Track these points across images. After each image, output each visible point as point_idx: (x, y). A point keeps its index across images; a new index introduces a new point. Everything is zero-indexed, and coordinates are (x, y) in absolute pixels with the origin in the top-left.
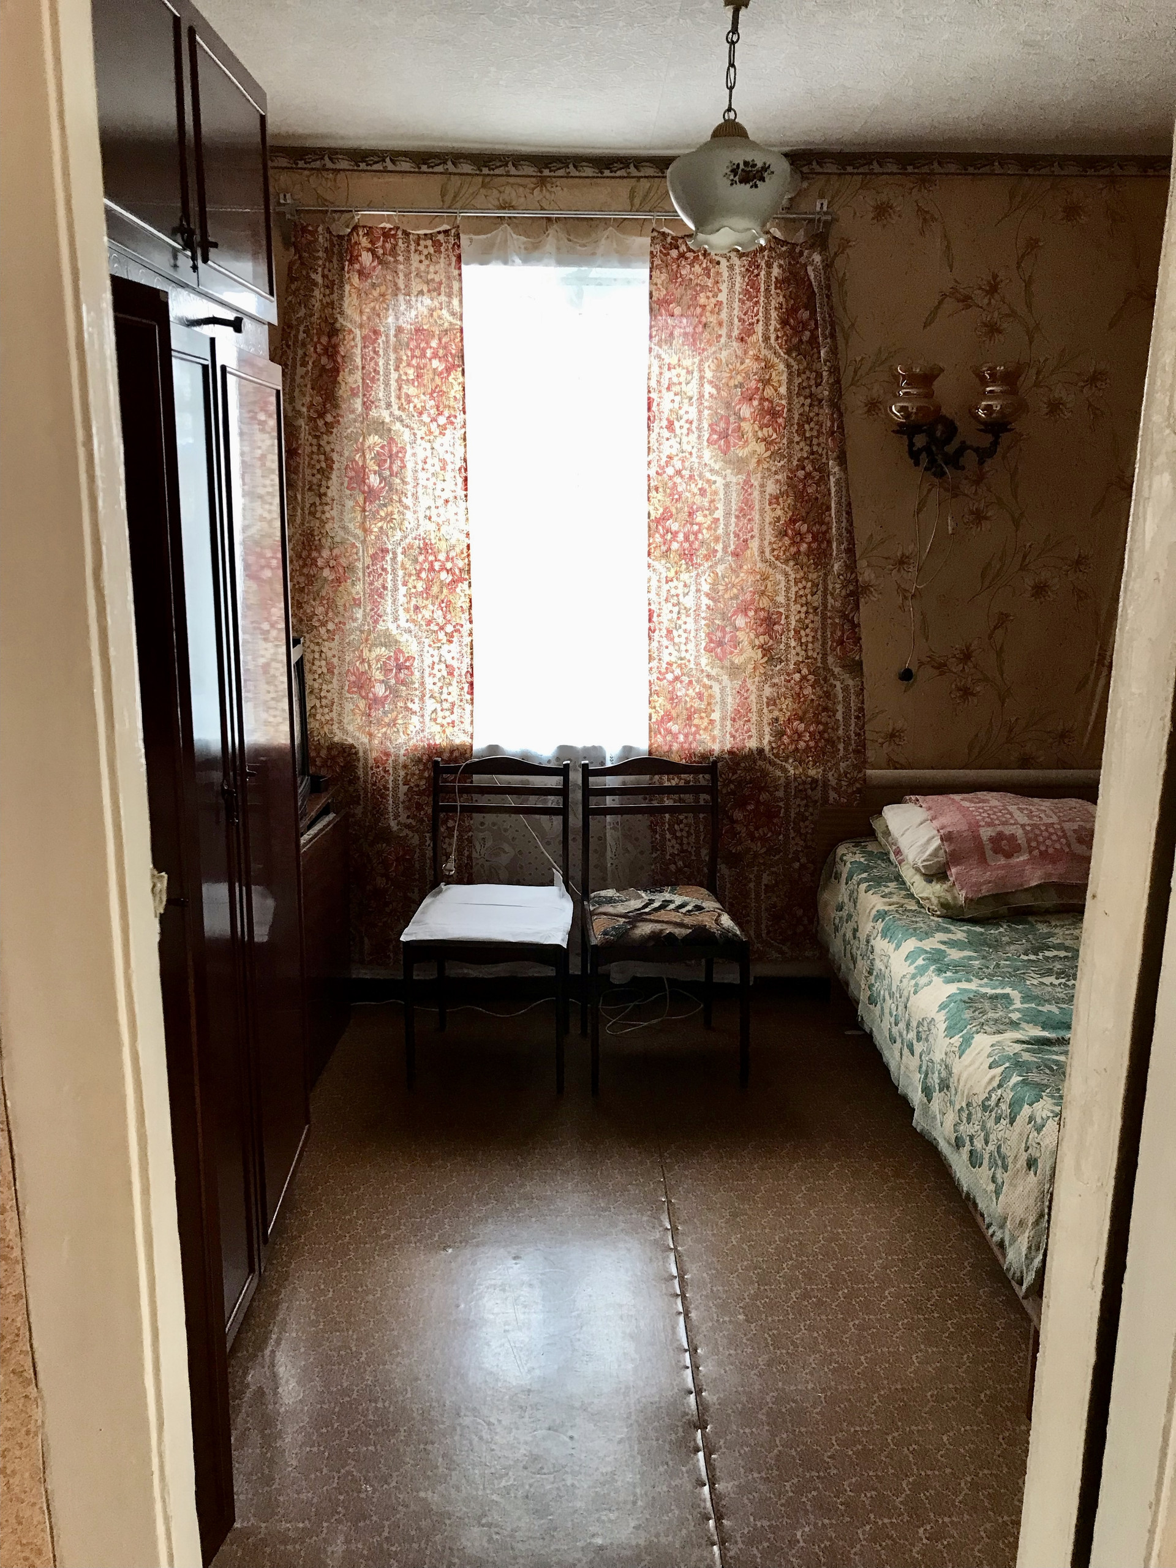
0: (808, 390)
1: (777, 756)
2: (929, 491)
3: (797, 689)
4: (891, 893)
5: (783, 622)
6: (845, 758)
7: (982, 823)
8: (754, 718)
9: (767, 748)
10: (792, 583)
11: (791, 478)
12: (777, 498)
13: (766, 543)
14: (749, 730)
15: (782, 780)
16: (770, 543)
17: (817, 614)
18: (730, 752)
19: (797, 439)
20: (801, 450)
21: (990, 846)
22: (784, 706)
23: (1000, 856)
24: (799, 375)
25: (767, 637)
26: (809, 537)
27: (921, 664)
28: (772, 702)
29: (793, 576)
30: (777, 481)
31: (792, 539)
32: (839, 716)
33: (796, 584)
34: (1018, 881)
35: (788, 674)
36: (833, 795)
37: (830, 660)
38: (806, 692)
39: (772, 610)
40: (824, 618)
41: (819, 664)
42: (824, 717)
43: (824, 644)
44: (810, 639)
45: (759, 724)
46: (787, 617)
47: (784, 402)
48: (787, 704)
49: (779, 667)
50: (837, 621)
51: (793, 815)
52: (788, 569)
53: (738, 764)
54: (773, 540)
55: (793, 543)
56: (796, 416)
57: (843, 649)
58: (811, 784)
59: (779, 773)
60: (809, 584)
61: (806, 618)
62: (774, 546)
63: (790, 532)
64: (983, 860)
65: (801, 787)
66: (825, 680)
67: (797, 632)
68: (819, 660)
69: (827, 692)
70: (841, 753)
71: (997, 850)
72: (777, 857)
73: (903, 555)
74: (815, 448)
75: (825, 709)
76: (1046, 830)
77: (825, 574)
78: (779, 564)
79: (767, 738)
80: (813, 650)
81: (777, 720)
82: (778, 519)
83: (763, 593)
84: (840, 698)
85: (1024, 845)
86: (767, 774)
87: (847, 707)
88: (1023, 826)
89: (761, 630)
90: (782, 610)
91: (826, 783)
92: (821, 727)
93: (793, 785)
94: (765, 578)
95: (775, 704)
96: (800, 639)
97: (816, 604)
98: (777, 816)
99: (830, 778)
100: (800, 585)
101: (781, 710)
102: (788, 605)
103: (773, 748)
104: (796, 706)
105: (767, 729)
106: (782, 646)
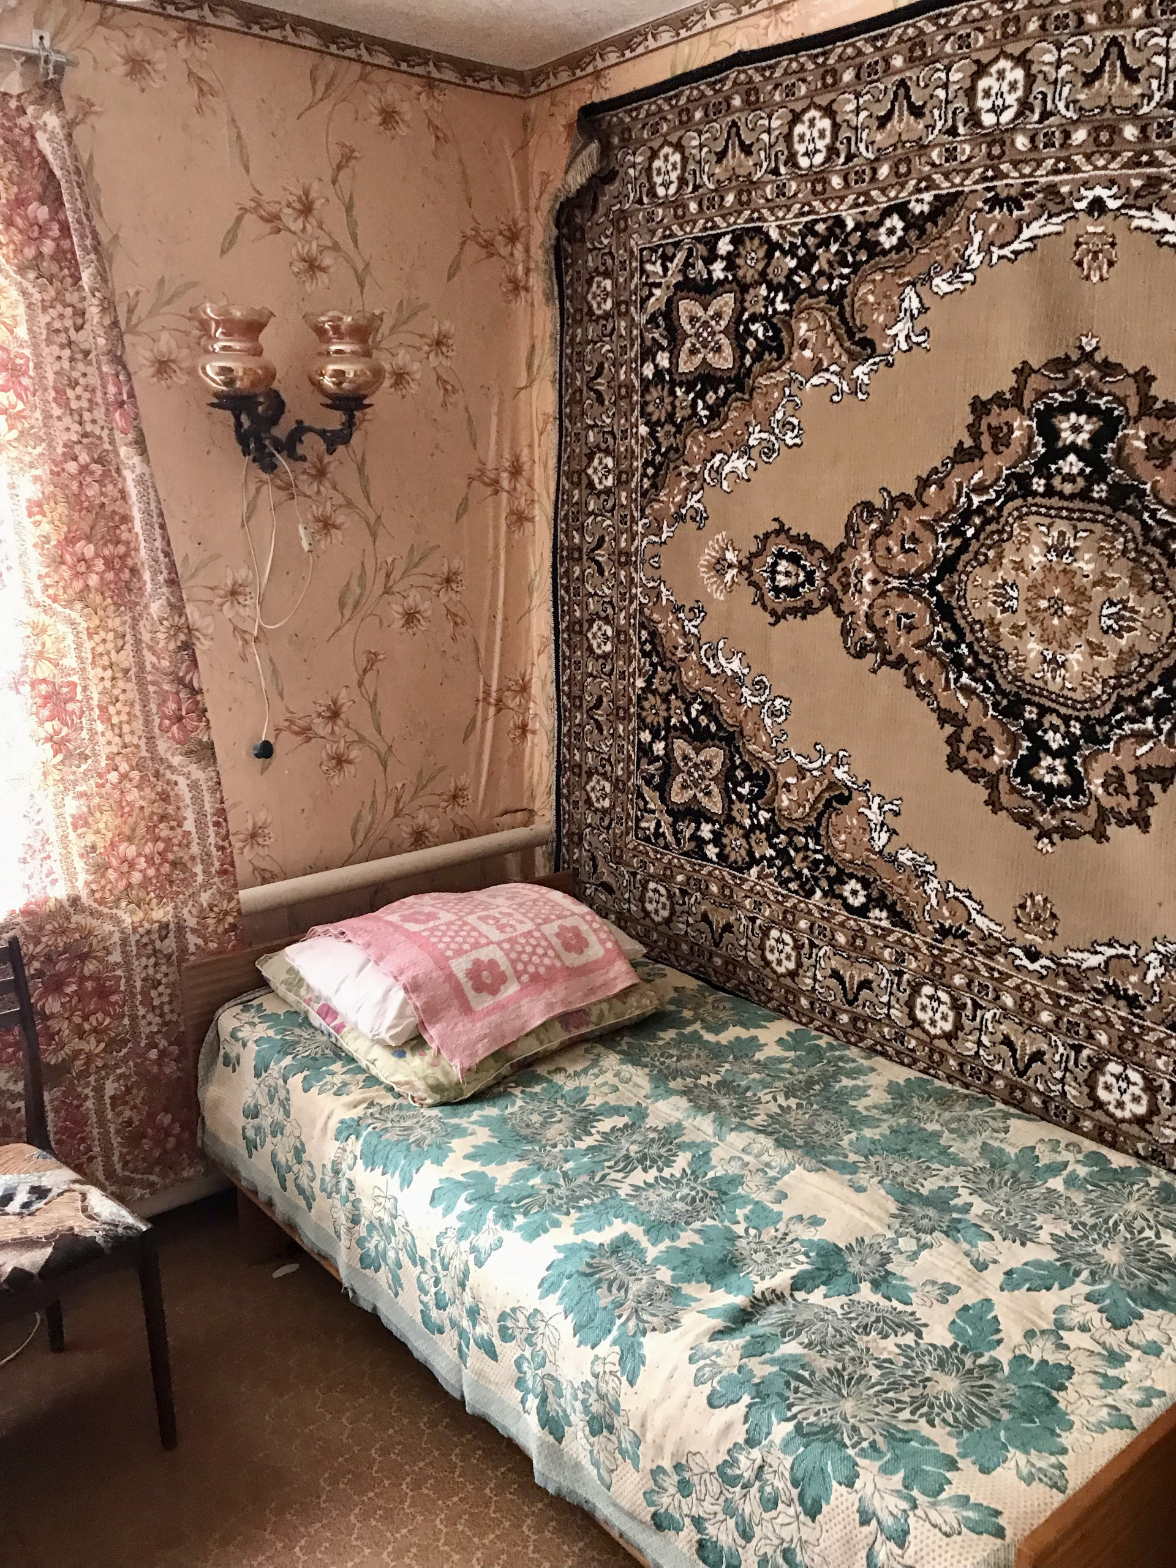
0: (63, 335)
1: (102, 902)
2: (258, 490)
3: (117, 794)
4: (345, 1084)
5: (79, 697)
6: (205, 886)
7: (449, 953)
8: (55, 850)
9: (84, 894)
10: (84, 636)
11: (58, 474)
12: (40, 505)
13: (33, 577)
14: (50, 872)
15: (116, 937)
16: (40, 577)
17: (129, 680)
18: (26, 913)
19: (57, 411)
20: (65, 431)
21: (470, 983)
22: (102, 825)
23: (485, 994)
24: (44, 309)
25: (56, 723)
26: (100, 565)
27: (278, 730)
28: (81, 822)
29: (84, 625)
30: (36, 479)
31: (73, 567)
32: (189, 825)
33: (90, 636)
34: (517, 1024)
35: (100, 775)
36: (193, 940)
37: (162, 746)
38: (129, 798)
39: (58, 681)
40: (142, 684)
41: (144, 754)
42: (164, 831)
43: (147, 723)
44: (124, 717)
45: (66, 858)
46: (85, 689)
47: (27, 352)
48: (106, 821)
49: (84, 767)
50: (166, 687)
51: (138, 984)
52: (74, 615)
53: (41, 928)
54: (44, 571)
55: (77, 575)
56: (51, 376)
57: (182, 729)
58: (159, 930)
59: (108, 927)
60: (111, 636)
61: (113, 686)
62: (48, 581)
63: (68, 557)
64: (467, 1009)
65: (145, 940)
66: (157, 775)
67: (103, 709)
68: (143, 747)
69: (163, 792)
70: (200, 879)
71: (479, 988)
72: (124, 1051)
73: (235, 583)
74: (89, 427)
75: (163, 818)
76: (528, 943)
77: (133, 618)
78: (59, 609)
79: (82, 878)
80: (132, 732)
81: (94, 848)
82: (47, 539)
83: (40, 656)
84: (188, 801)
85: (509, 972)
86: (90, 933)
87: (200, 814)
88: (499, 944)
89: (45, 713)
90: (75, 679)
91: (181, 928)
92: (161, 846)
93: (133, 939)
94: (40, 631)
95: (86, 824)
96: (109, 719)
97: (125, 665)
98: (116, 991)
99: (187, 916)
100: (97, 639)
101: (98, 832)
102: (83, 670)
103: (93, 892)
104: (118, 821)
105: (79, 864)
106: (85, 734)
